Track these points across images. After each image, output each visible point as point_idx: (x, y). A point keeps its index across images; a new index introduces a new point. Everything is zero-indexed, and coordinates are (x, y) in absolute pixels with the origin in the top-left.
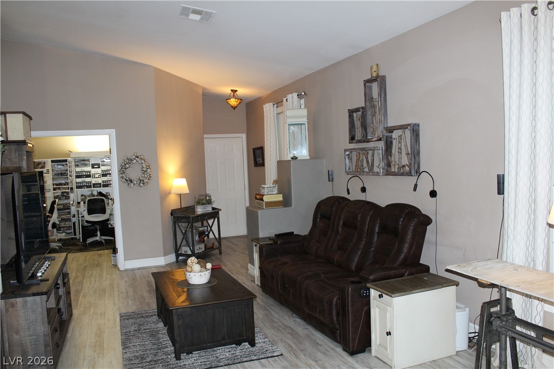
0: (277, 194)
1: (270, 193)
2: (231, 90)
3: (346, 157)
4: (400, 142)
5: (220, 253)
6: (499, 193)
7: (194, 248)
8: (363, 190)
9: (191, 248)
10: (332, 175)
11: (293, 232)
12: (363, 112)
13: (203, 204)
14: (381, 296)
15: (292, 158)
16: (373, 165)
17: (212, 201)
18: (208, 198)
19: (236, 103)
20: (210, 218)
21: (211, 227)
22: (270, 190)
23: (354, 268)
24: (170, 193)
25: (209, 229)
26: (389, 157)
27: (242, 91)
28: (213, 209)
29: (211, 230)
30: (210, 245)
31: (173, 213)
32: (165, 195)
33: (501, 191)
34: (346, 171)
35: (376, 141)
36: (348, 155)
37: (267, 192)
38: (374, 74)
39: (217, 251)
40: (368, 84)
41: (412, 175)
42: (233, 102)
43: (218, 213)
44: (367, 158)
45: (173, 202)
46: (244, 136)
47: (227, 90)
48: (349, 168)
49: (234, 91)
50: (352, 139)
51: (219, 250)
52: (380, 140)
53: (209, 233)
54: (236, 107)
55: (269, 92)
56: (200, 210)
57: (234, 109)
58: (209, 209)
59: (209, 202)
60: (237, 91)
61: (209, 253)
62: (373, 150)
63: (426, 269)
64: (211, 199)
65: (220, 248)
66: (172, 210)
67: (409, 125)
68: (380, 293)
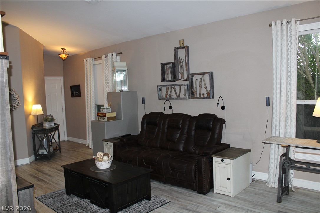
0: (112, 112)
1: (108, 112)
2: (62, 49)
3: (159, 90)
4: (201, 82)
5: (60, 152)
6: (267, 106)
7: (49, 150)
8: (171, 108)
9: (47, 150)
10: (144, 100)
11: (131, 134)
12: (173, 65)
13: (49, 121)
14: (222, 161)
15: (120, 91)
16: (179, 94)
17: (54, 119)
18: (51, 117)
19: (65, 57)
20: (52, 131)
21: (53, 136)
22: (108, 110)
23: (182, 150)
24: (30, 114)
25: (52, 137)
26: (192, 90)
27: (69, 50)
28: (55, 124)
29: (53, 137)
30: (55, 147)
31: (33, 128)
32: (27, 116)
33: (268, 104)
34: (158, 98)
35: (183, 81)
36: (160, 89)
37: (107, 111)
38: (182, 45)
39: (59, 151)
40: (176, 50)
41: (211, 99)
42: (63, 56)
43: (58, 127)
44: (175, 90)
45: (32, 121)
46: (62, 78)
47: (59, 49)
48: (160, 96)
49: (64, 49)
50: (163, 80)
51: (60, 150)
52: (187, 80)
53: (52, 139)
54: (65, 59)
55: (87, 51)
56: (47, 125)
57: (64, 60)
58: (52, 125)
59: (52, 120)
60: (65, 49)
61: (56, 152)
62: (180, 86)
63: (228, 145)
64: (53, 118)
65: (60, 149)
66: (32, 126)
67: (209, 73)
68: (222, 159)
